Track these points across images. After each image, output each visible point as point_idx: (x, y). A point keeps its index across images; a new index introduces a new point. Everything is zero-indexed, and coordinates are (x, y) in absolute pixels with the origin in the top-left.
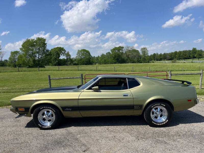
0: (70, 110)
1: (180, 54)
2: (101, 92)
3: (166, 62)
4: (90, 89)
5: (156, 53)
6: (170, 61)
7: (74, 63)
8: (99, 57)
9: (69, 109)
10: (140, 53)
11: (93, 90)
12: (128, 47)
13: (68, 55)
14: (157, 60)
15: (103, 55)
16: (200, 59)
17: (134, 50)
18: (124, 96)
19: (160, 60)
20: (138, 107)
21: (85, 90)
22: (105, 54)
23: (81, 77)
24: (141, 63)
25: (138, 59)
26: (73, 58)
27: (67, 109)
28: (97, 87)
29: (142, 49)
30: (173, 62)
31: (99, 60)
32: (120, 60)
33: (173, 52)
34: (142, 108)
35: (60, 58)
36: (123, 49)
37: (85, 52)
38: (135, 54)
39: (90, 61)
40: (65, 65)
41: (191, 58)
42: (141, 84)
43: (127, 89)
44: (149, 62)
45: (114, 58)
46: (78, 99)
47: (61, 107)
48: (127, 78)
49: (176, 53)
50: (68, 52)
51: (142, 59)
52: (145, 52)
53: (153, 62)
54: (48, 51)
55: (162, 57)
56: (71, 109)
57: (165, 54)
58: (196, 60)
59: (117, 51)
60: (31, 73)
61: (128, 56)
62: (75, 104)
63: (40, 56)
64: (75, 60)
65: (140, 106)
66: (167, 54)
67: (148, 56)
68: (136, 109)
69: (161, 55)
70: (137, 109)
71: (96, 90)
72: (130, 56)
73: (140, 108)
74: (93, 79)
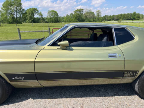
0: (21, 80)
1: (124, 16)
2: (73, 50)
3: (114, 22)
4: (54, 44)
5: (107, 15)
6: (117, 21)
7: (46, 21)
8: (64, 17)
9: (20, 78)
10: (95, 15)
11: (59, 47)
12: (87, 10)
13: (41, 14)
14: (108, 20)
15: (67, 16)
16: (138, 20)
17: (91, 12)
18: (111, 56)
19: (109, 21)
20: (131, 74)
21: (46, 46)
22: (69, 15)
23: (48, 30)
24: (96, 22)
25: (94, 19)
26: (45, 17)
27: (16, 78)
28: (67, 42)
29: (97, 11)
30: (119, 22)
31: (65, 19)
32: (80, 19)
33: (120, 14)
34: (135, 76)
35: (34, 17)
36: (83, 11)
37: (54, 13)
38: (91, 15)
39: (57, 20)
40: (39, 22)
41: (131, 20)
42: (136, 38)
43: (114, 45)
44: (101, 22)
45: (76, 18)
46: (35, 62)
47: (5, 75)
48: (113, 29)
49: (121, 15)
50: (41, 12)
51: (96, 19)
52: (99, 14)
53: (105, 22)
54: (23, 10)
55: (111, 18)
56: (22, 78)
57: (113, 16)
58: (135, 21)
59: (78, 12)
60: (10, 27)
61: (86, 17)
62: (29, 70)
63: (17, 14)
64: (46, 19)
65: (133, 72)
66: (115, 16)
67: (101, 17)
68: (127, 77)
69: (110, 16)
70: (129, 77)
71: (65, 48)
72: (87, 17)
73: (133, 75)
74: (59, 30)
